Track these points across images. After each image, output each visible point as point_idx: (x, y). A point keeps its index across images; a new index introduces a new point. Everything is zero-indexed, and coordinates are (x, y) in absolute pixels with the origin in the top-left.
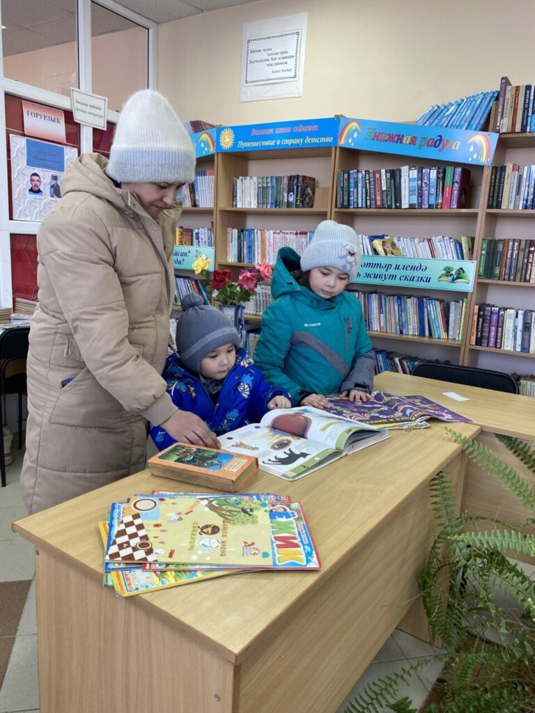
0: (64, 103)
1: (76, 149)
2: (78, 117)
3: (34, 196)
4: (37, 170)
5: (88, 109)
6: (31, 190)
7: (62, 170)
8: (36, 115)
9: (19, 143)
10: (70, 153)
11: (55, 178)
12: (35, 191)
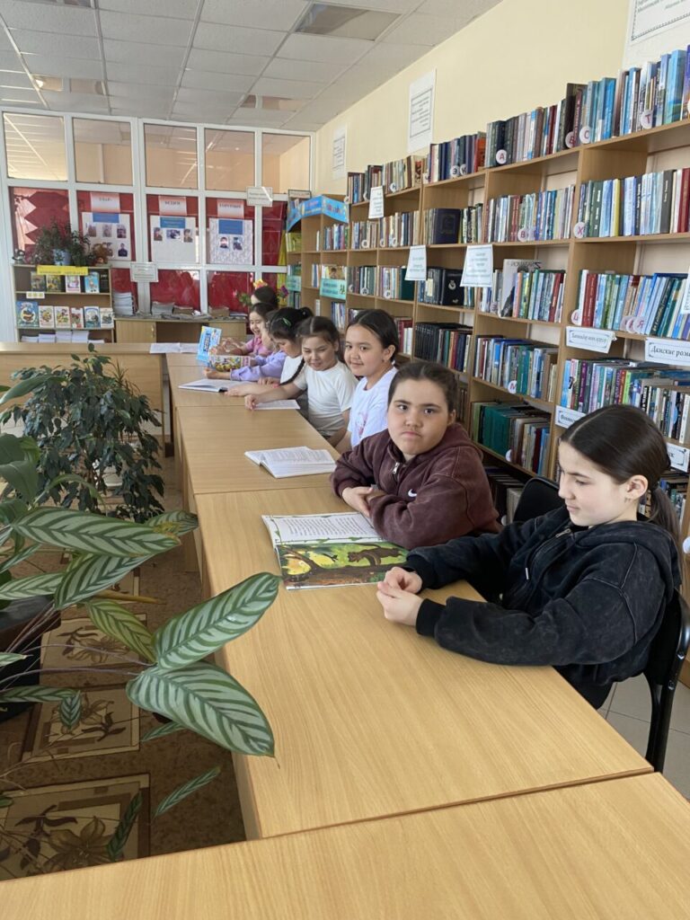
0: (242, 196)
1: (251, 221)
2: (250, 203)
3: (224, 249)
4: (225, 235)
5: (259, 196)
6: (222, 246)
7: (241, 233)
8: (225, 206)
9: (214, 222)
10: (247, 224)
11: (236, 239)
12: (224, 247)
